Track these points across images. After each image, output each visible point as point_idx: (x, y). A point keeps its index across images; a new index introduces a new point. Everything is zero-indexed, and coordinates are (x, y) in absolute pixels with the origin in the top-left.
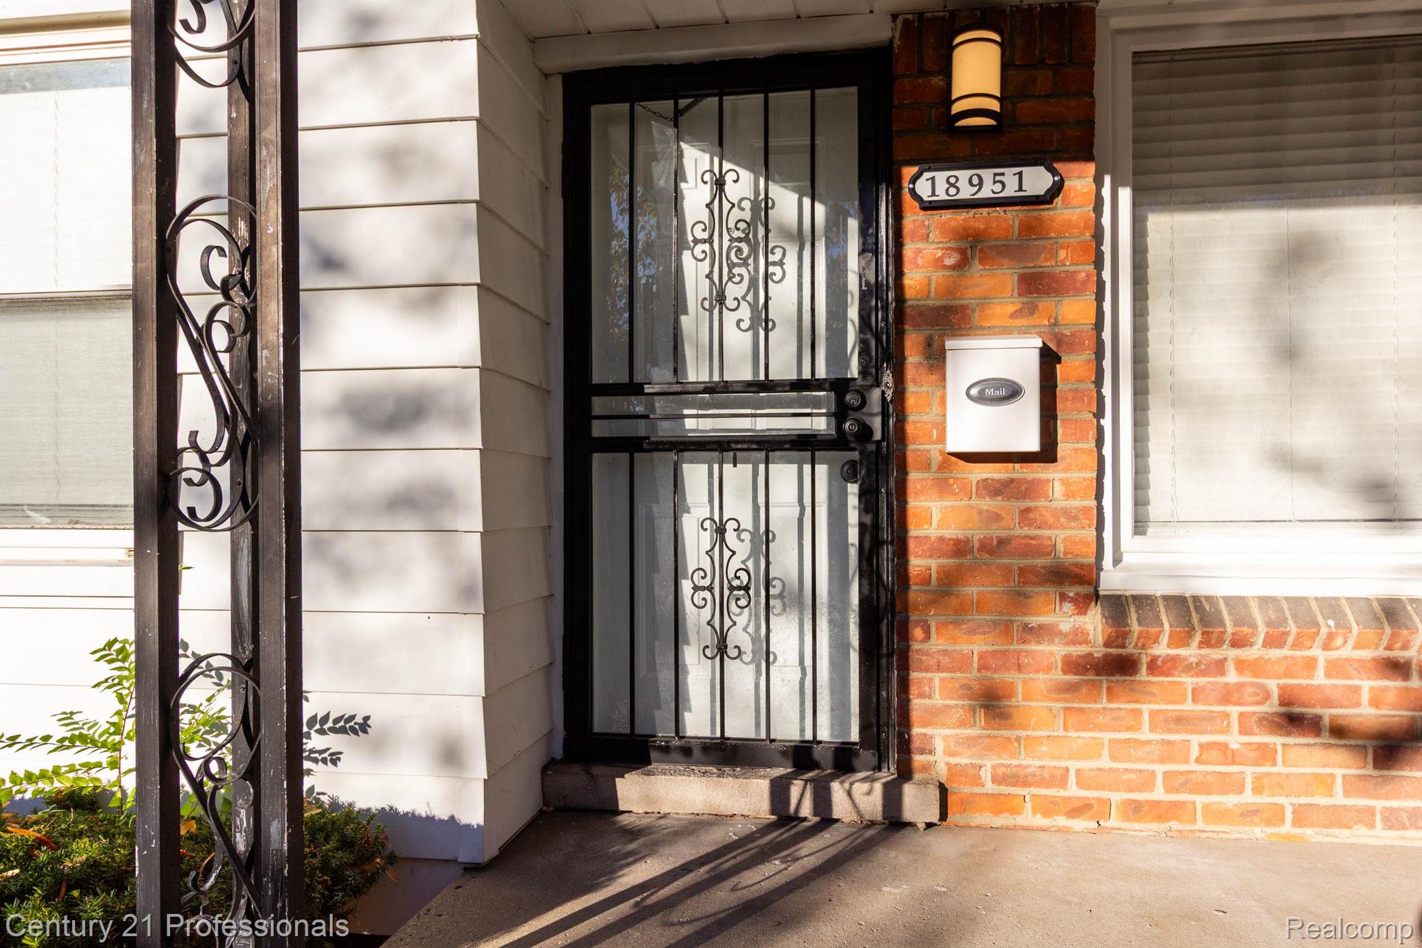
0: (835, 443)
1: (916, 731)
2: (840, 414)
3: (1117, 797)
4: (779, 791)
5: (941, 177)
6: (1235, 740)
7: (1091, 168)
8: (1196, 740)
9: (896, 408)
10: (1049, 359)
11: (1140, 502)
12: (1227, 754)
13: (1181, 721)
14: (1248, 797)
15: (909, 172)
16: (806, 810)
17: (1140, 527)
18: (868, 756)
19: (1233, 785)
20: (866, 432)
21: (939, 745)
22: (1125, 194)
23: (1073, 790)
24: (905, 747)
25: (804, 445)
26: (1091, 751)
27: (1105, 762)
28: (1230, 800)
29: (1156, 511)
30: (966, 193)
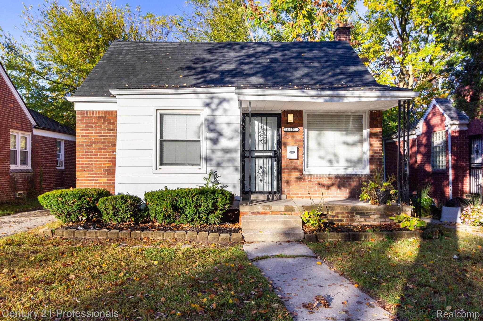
0: (275, 157)
1: (283, 189)
2: (275, 154)
3: (304, 196)
4: (268, 196)
5: (287, 128)
6: (316, 189)
7: (302, 128)
8: (312, 189)
9: (281, 153)
10: (298, 149)
11: (307, 164)
12: (316, 191)
13: (311, 187)
14: (318, 195)
15: (283, 127)
16: (271, 198)
17: (307, 167)
18: (277, 192)
19: (316, 194)
20: (278, 156)
21: (286, 191)
22: (306, 130)
23: (300, 195)
24: (282, 191)
25: (270, 157)
26: (302, 191)
27: (303, 192)
28: (316, 196)
29: (309, 165)
30: (289, 130)
